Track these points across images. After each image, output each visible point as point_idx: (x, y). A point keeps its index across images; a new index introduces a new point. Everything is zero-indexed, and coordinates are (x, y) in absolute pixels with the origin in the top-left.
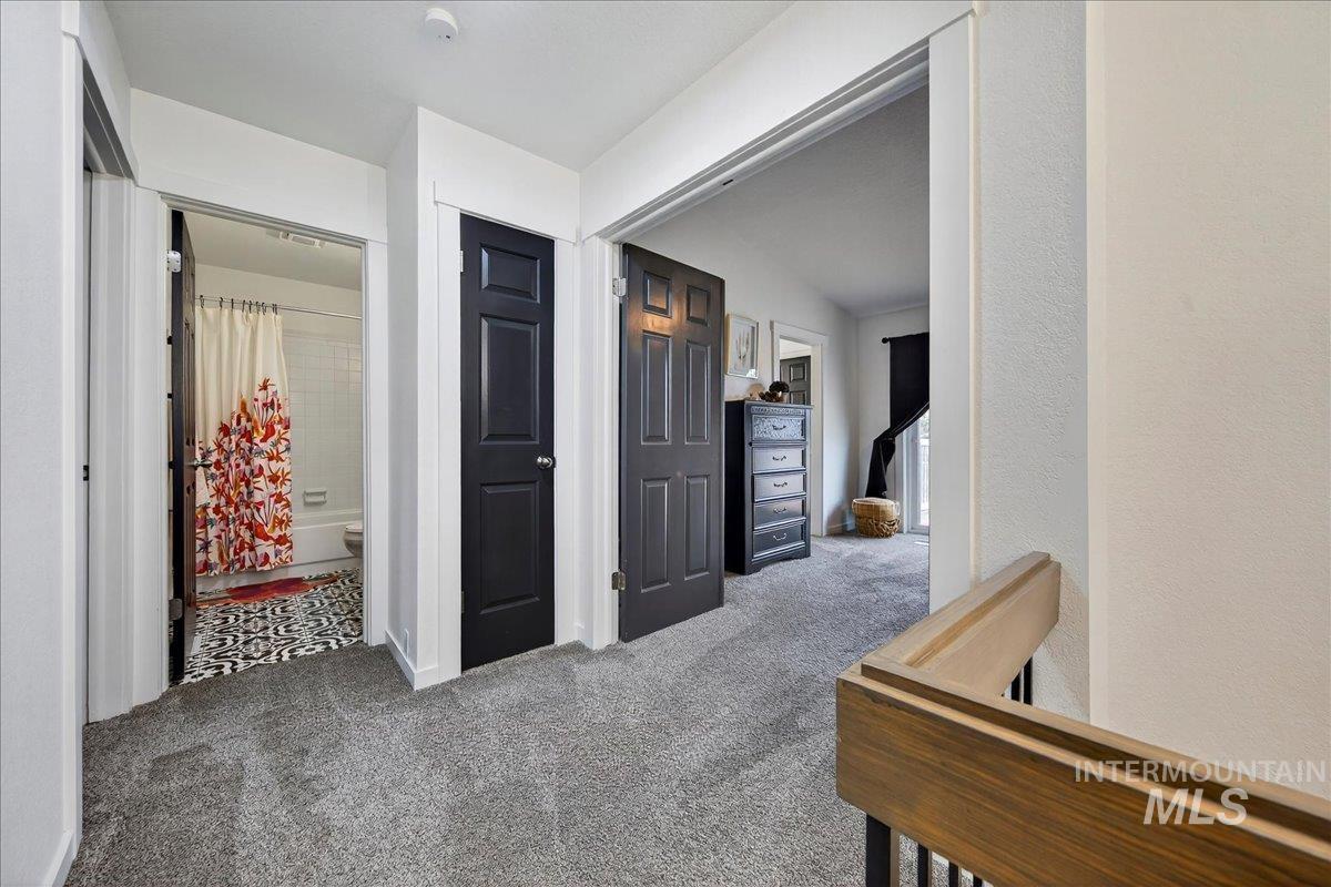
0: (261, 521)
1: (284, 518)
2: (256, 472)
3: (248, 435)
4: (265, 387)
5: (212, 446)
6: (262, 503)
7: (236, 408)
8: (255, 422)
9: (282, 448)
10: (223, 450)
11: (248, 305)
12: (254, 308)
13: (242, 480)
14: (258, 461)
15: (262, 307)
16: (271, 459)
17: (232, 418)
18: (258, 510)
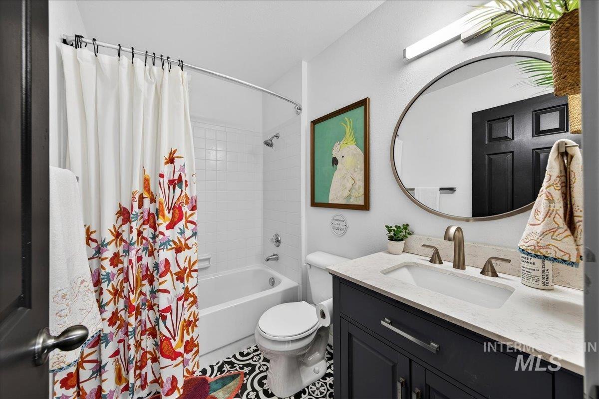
0: (168, 335)
1: (192, 319)
2: (162, 269)
3: (151, 220)
4: (171, 161)
5: (109, 237)
6: (168, 309)
7: (138, 187)
8: (160, 204)
9: (188, 233)
10: (122, 240)
11: (152, 58)
12: (158, 62)
13: (144, 278)
14: (165, 254)
15: (165, 61)
16: (178, 250)
17: (134, 198)
18: (164, 319)
